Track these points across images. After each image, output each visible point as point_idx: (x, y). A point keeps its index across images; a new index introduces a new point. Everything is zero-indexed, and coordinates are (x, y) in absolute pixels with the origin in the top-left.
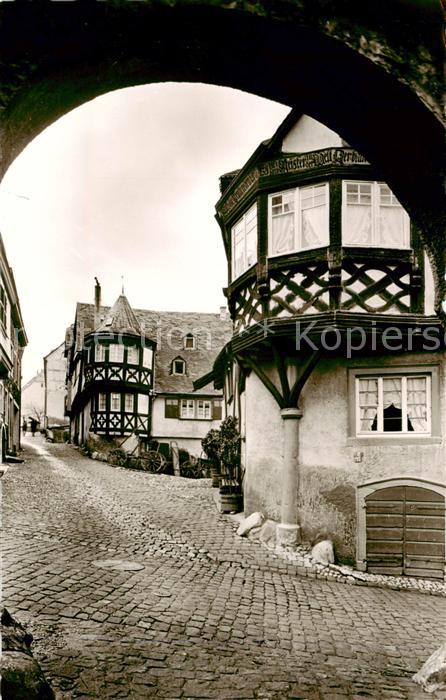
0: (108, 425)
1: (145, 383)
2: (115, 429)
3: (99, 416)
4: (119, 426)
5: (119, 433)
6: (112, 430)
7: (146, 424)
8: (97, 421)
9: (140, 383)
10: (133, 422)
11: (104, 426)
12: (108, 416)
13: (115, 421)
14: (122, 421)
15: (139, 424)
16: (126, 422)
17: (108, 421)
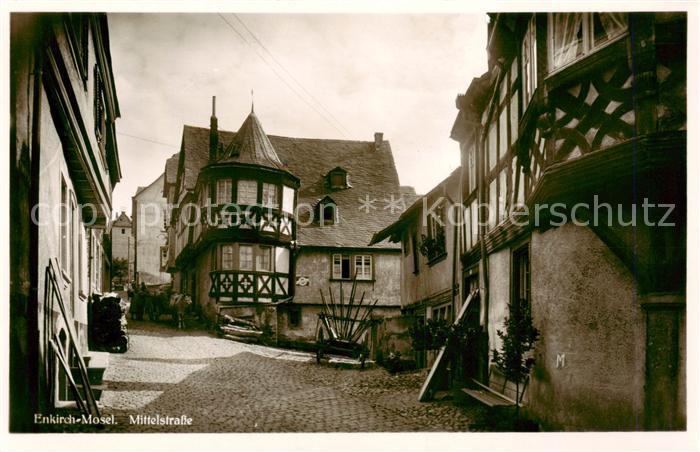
0: (236, 289)
1: (286, 232)
2: (245, 294)
3: (223, 277)
4: (251, 291)
5: (251, 300)
6: (242, 295)
7: (286, 287)
8: (220, 283)
9: (278, 233)
10: (269, 285)
11: (231, 290)
12: (236, 277)
13: (246, 283)
14: (255, 284)
15: (277, 286)
16: (260, 285)
17: (236, 283)
